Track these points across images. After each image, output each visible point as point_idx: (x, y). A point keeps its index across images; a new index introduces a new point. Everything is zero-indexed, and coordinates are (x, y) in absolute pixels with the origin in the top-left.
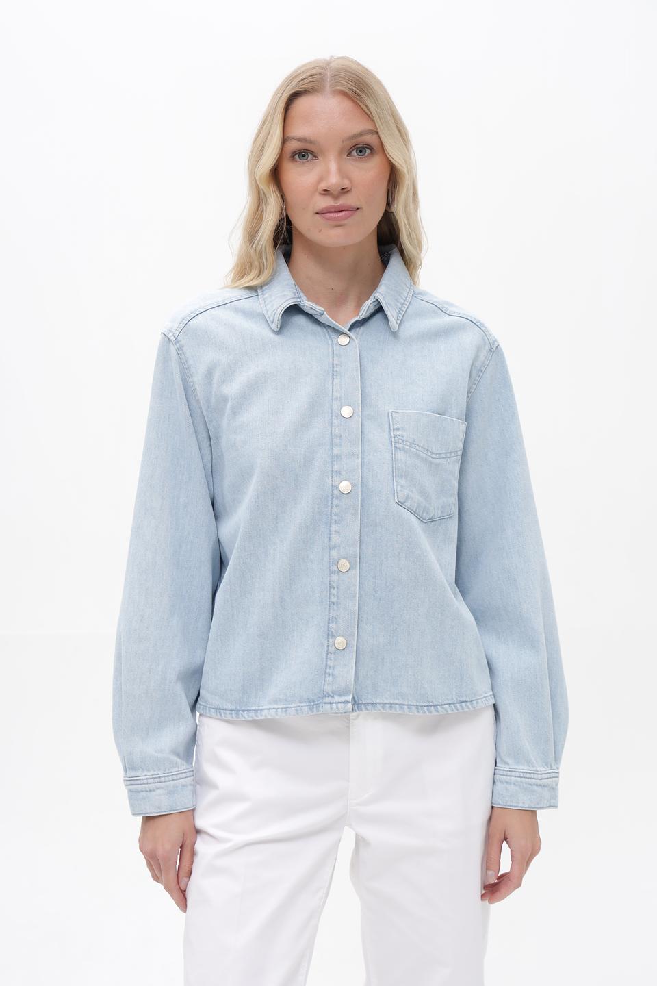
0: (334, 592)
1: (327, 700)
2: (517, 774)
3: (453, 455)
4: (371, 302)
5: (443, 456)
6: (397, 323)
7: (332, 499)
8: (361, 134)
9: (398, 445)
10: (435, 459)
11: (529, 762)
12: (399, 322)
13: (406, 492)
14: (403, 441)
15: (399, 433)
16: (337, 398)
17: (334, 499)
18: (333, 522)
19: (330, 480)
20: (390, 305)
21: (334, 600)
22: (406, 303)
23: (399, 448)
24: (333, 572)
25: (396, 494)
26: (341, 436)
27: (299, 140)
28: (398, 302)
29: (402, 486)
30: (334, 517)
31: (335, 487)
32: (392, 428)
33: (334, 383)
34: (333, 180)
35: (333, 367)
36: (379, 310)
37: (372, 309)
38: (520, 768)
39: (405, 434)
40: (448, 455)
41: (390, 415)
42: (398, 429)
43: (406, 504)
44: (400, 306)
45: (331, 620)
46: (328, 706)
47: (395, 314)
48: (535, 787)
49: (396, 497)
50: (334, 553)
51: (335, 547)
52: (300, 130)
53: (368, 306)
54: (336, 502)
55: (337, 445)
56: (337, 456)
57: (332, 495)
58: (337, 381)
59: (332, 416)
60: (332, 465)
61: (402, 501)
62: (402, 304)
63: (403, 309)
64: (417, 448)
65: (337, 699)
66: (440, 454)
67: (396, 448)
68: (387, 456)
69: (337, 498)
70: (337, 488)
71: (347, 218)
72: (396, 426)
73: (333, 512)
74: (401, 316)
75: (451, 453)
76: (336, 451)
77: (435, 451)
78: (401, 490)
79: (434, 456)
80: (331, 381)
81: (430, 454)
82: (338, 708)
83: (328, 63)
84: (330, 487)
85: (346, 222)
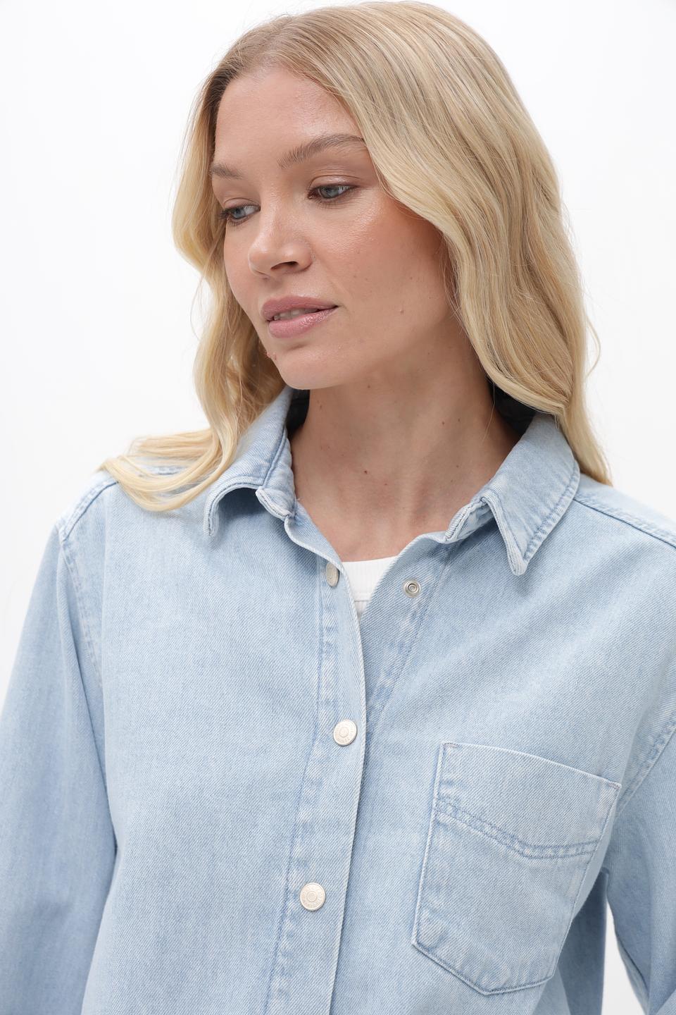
3: (572, 851)
4: (474, 507)
5: (550, 852)
6: (525, 557)
7: (282, 918)
9: (442, 818)
10: (531, 857)
12: (531, 555)
13: (441, 924)
14: (456, 810)
15: (451, 791)
16: (327, 702)
17: (287, 920)
18: (278, 969)
19: (284, 875)
20: (515, 518)
22: (554, 515)
23: (445, 826)
25: (415, 927)
26: (321, 783)
28: (535, 512)
29: (433, 911)
30: (281, 959)
31: (291, 894)
32: (437, 779)
33: (323, 669)
35: (322, 635)
36: (489, 528)
37: (474, 525)
39: (464, 796)
40: (561, 852)
41: (441, 751)
42: (450, 783)
43: (438, 952)
44: (540, 522)
47: (523, 538)
49: (414, 933)
53: (463, 519)
54: (288, 926)
55: (308, 802)
56: (304, 825)
57: (284, 910)
58: (327, 665)
59: (314, 740)
60: (292, 846)
61: (427, 943)
62: (545, 519)
63: (545, 528)
64: (487, 829)
66: (543, 848)
67: (437, 823)
68: (416, 839)
69: (293, 917)
70: (296, 895)
72: (447, 776)
73: (281, 946)
74: (539, 543)
75: (568, 847)
76: (304, 815)
77: (530, 841)
78: (429, 920)
79: (527, 851)
80: (316, 666)
81: (517, 846)
84: (282, 891)
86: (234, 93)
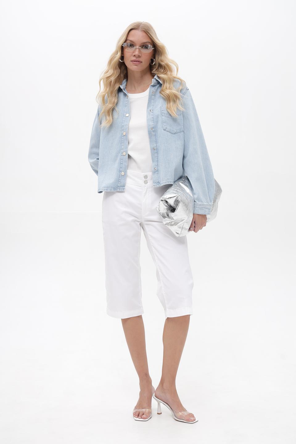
0: (122, 160)
1: (119, 188)
2: (199, 205)
8: (146, 43)
11: (202, 202)
15: (163, 112)
16: (125, 112)
21: (122, 162)
24: (122, 156)
26: (125, 121)
27: (130, 41)
29: (165, 125)
31: (122, 134)
34: (137, 53)
35: (126, 104)
38: (200, 203)
42: (162, 111)
45: (121, 168)
46: (119, 189)
48: (204, 208)
50: (122, 151)
51: (122, 149)
52: (131, 38)
54: (122, 137)
56: (123, 126)
58: (126, 108)
65: (121, 188)
71: (139, 64)
73: (122, 140)
76: (123, 124)
82: (121, 190)
83: (142, 23)
85: (138, 65)
86: (133, 32)
